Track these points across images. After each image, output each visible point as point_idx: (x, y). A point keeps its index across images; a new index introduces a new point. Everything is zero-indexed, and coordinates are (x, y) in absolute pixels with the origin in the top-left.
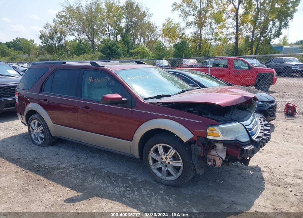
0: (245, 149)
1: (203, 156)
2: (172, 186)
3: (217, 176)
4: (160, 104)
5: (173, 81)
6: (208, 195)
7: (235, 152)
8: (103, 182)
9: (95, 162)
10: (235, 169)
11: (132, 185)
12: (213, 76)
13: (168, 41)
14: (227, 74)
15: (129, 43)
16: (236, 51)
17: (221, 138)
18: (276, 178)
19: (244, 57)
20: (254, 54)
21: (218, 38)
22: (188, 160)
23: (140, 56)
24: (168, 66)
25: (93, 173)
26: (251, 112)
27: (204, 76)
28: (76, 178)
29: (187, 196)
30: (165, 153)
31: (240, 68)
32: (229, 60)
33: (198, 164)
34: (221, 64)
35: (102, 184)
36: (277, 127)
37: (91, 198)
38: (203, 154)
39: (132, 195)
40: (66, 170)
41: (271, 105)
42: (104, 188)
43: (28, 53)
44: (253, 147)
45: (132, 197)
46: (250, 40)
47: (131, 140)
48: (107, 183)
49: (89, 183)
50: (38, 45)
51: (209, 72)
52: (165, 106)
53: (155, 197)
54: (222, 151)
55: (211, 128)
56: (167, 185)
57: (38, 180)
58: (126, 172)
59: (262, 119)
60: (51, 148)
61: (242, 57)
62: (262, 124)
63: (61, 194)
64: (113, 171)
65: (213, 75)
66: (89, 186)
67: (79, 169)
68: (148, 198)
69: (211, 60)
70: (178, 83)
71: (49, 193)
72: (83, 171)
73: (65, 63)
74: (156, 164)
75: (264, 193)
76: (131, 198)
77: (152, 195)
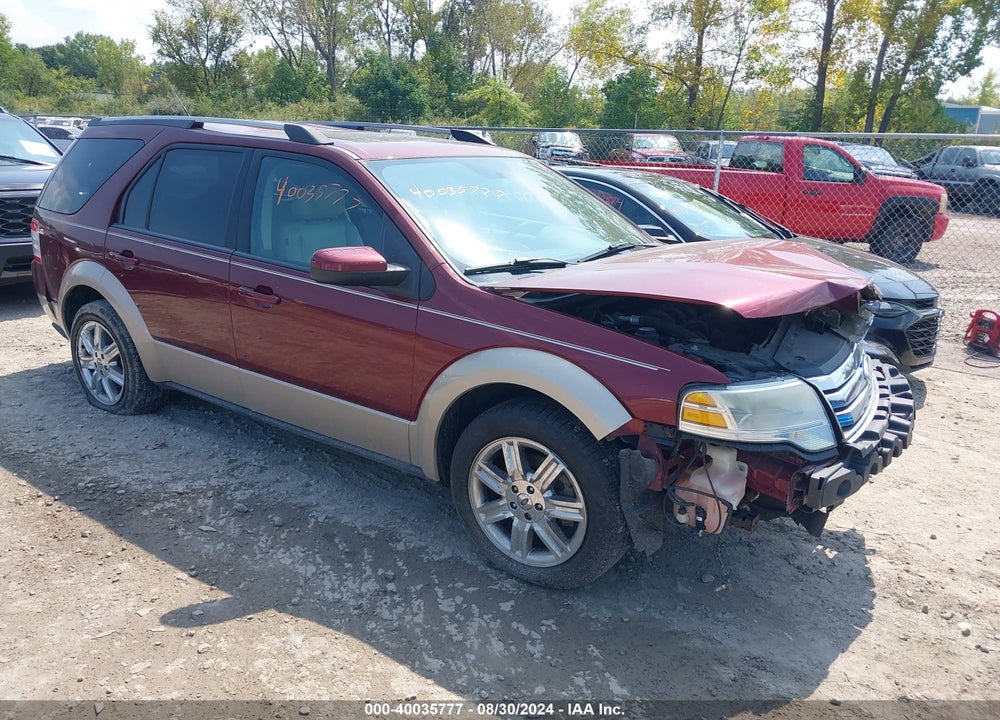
0: (813, 476)
1: (660, 490)
2: (544, 588)
3: (709, 561)
4: (523, 294)
5: (587, 213)
6: (667, 630)
7: (778, 483)
8: (308, 555)
9: (288, 483)
10: (773, 537)
11: (406, 574)
12: (727, 199)
13: (588, 68)
14: (778, 195)
15: (453, 68)
16: (815, 115)
17: (732, 432)
18: (915, 578)
19: (842, 140)
20: (876, 129)
21: (757, 67)
22: (604, 504)
23: (486, 116)
24: (579, 156)
25: (277, 519)
26: (848, 341)
27: (699, 198)
28: (215, 536)
29: (592, 629)
30: (526, 472)
31: (824, 176)
32: (788, 145)
33: (641, 516)
34: (761, 160)
35: (301, 565)
36: (936, 393)
37: (255, 611)
38: (660, 483)
39: (400, 610)
40: (184, 506)
41: (922, 314)
42: (307, 580)
43: (113, 88)
44: (845, 471)
45: (400, 618)
46: (869, 80)
47: (412, 416)
48: (319, 560)
49: (259, 556)
50: (149, 62)
51: (716, 184)
52: (537, 304)
53: (481, 626)
54: (731, 480)
55: (699, 394)
56: (530, 583)
57: (84, 536)
58: (392, 526)
59: (886, 368)
60: (147, 422)
61: (834, 139)
62: (886, 387)
63: (153, 590)
64: (345, 519)
65: (728, 193)
66: (257, 568)
67: (229, 505)
68: (456, 625)
69: (726, 142)
70: (602, 222)
71: (112, 586)
72: (243, 513)
73: (199, 125)
74: (494, 504)
75: (869, 634)
76: (396, 624)
77: (469, 616)
